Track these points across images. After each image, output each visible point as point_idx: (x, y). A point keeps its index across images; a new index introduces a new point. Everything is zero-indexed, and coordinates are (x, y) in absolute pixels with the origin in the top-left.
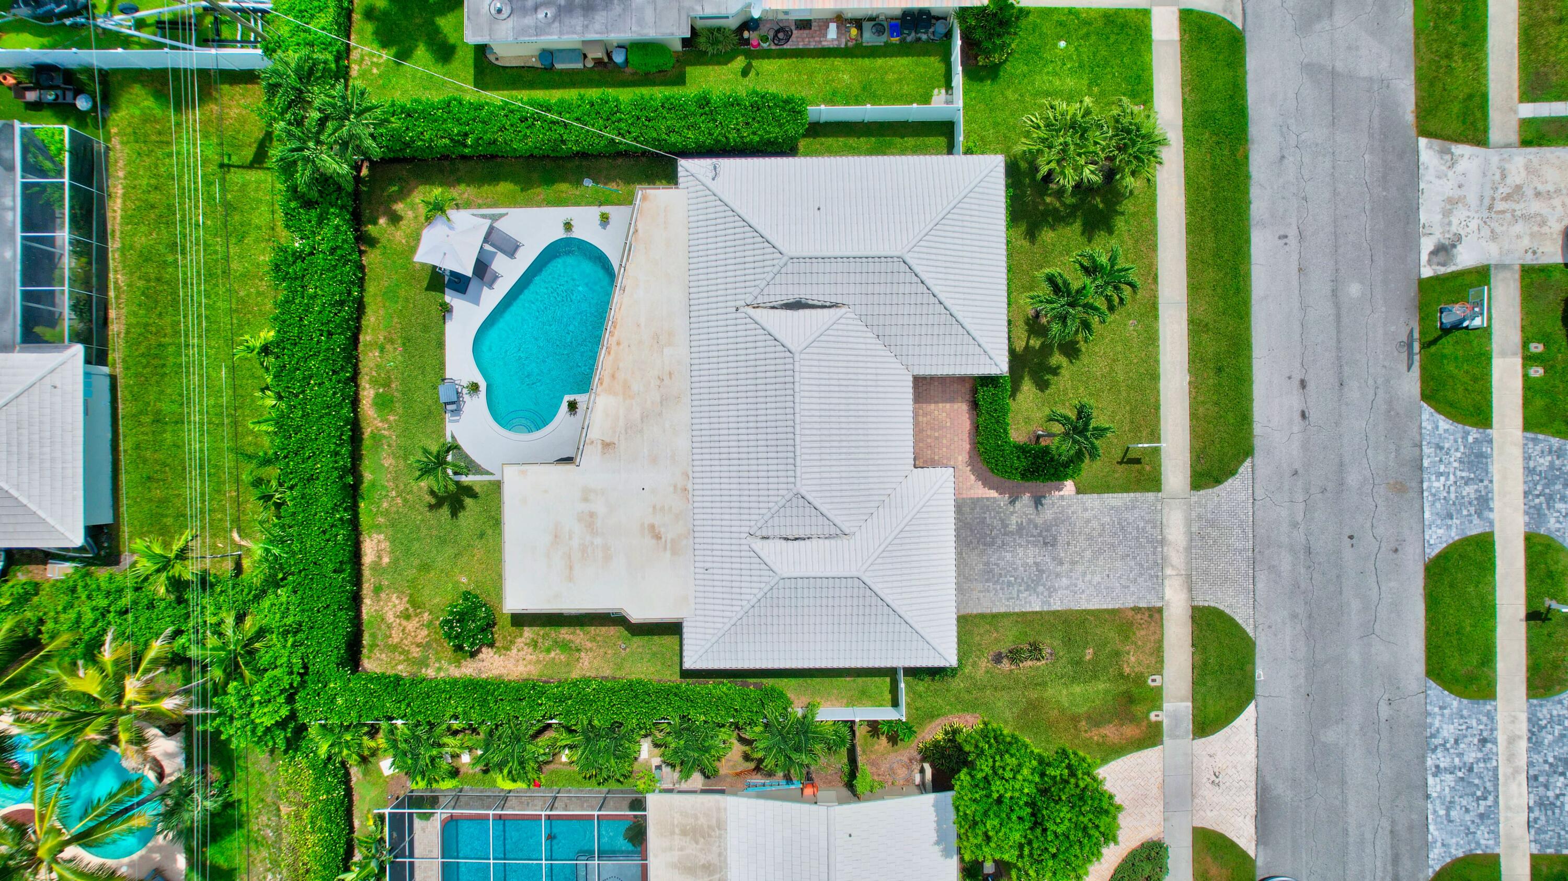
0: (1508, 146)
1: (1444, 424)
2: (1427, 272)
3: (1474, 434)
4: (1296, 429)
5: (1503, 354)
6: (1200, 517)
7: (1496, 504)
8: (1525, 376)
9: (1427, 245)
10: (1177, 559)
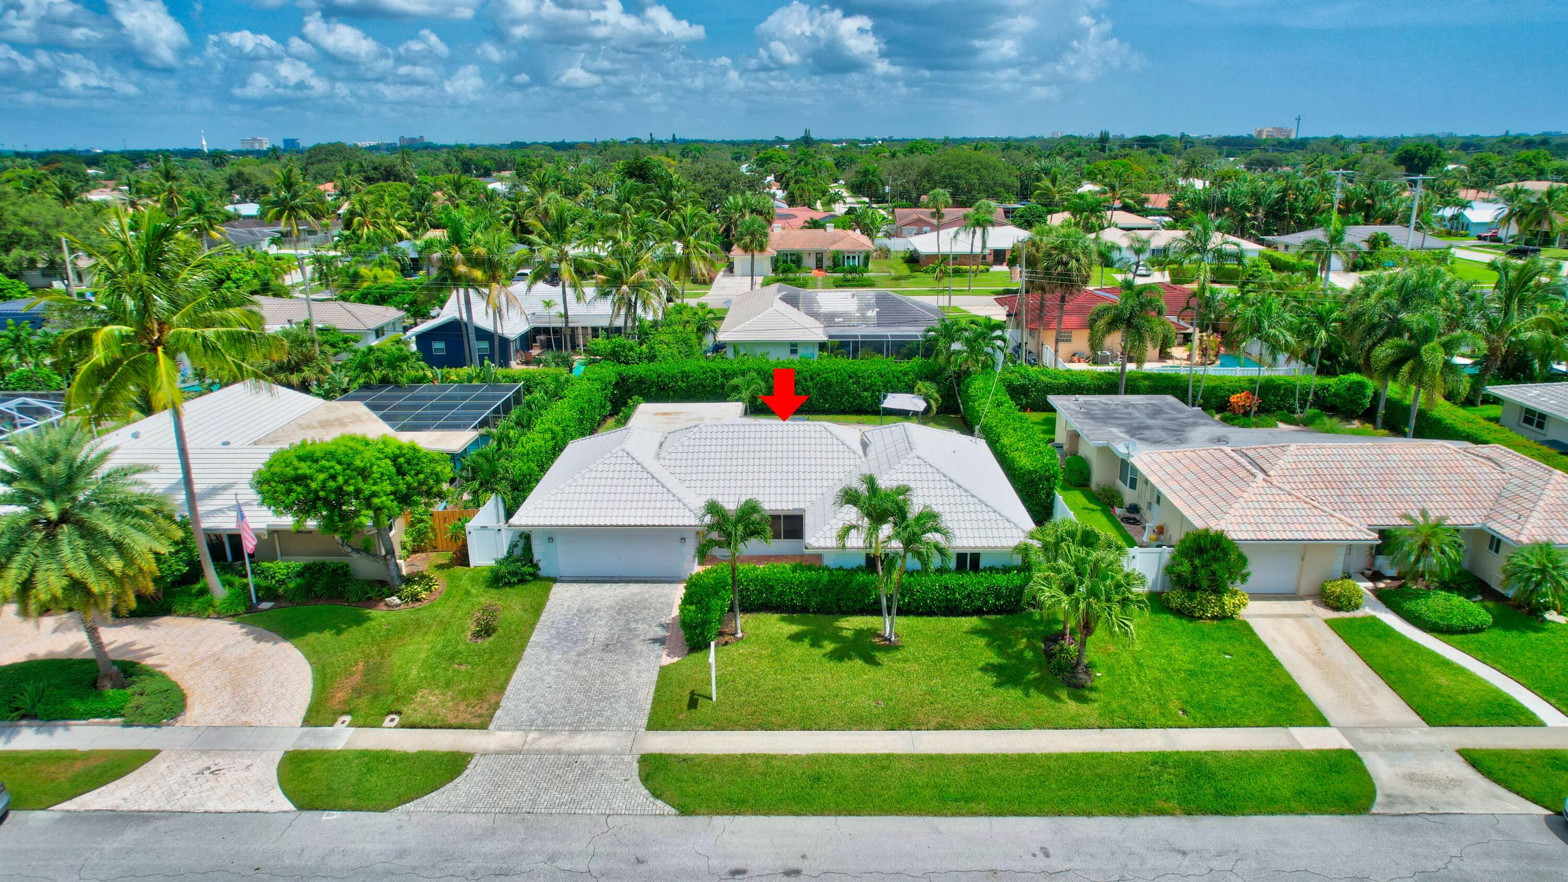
4: (715, 863)
6: (599, 763)
10: (547, 742)
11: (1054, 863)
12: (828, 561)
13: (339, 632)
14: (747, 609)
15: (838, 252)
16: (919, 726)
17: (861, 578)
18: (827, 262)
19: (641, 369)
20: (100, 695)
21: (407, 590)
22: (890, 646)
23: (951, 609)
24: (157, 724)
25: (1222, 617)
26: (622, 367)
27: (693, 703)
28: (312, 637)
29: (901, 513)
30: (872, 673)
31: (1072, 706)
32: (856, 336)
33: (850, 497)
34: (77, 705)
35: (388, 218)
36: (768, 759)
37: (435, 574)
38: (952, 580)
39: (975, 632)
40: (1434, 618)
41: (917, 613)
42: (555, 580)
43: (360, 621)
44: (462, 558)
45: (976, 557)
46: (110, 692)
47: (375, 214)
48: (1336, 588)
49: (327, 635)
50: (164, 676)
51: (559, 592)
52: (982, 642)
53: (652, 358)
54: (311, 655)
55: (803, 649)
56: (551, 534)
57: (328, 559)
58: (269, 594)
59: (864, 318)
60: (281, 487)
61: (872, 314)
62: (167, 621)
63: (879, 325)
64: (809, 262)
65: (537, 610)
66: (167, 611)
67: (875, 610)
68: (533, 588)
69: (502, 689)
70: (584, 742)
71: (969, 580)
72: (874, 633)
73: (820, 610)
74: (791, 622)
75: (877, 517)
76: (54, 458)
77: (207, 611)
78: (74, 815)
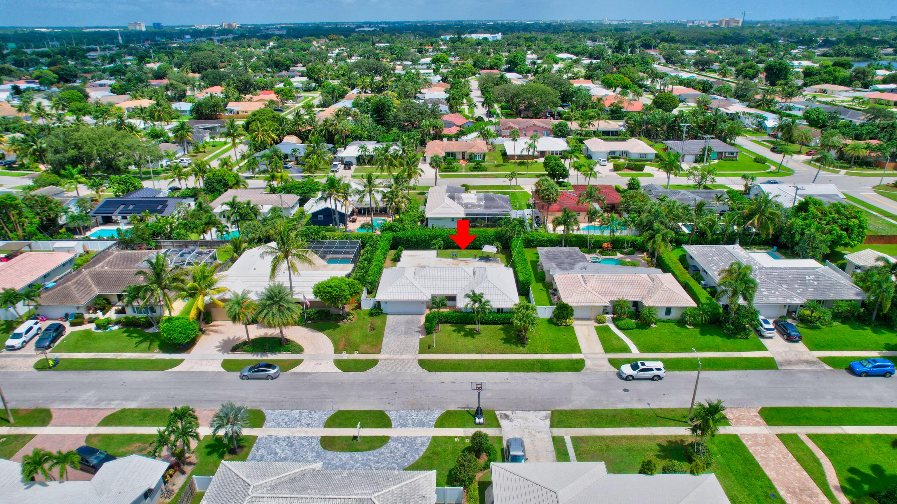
0: (551, 433)
1: (437, 416)
2: (497, 413)
3: (432, 424)
4: (437, 381)
5: (465, 431)
6: (409, 361)
7: (403, 429)
8: (456, 437)
9: (508, 413)
10: (395, 357)
11: (509, 381)
12: (463, 310)
13: (334, 330)
14: (442, 323)
15: (472, 153)
16: (484, 353)
17: (471, 315)
18: (467, 157)
19: (400, 234)
21: (348, 318)
22: (478, 333)
23: (495, 323)
24: (299, 353)
25: (566, 325)
26: (394, 233)
27: (429, 348)
28: (327, 331)
29: (480, 302)
30: (473, 340)
31: (521, 348)
32: (475, 214)
33: (468, 296)
36: (448, 360)
37: (353, 312)
38: (495, 315)
39: (501, 329)
40: (620, 326)
41: (486, 324)
42: (387, 314)
43: (338, 326)
44: (359, 307)
45: (502, 310)
47: (264, 131)
48: (599, 318)
49: (331, 330)
51: (388, 317)
52: (502, 332)
53: (404, 230)
54: (329, 336)
55: (455, 334)
56: (386, 302)
57: (324, 309)
58: (311, 319)
59: (479, 205)
60: (324, 295)
61: (482, 203)
63: (485, 208)
64: (459, 156)
65: (384, 323)
67: (475, 323)
68: (381, 316)
69: (381, 344)
70: (404, 357)
71: (499, 315)
72: (474, 329)
73: (461, 323)
74: (453, 326)
75: (475, 301)
78: (293, 373)
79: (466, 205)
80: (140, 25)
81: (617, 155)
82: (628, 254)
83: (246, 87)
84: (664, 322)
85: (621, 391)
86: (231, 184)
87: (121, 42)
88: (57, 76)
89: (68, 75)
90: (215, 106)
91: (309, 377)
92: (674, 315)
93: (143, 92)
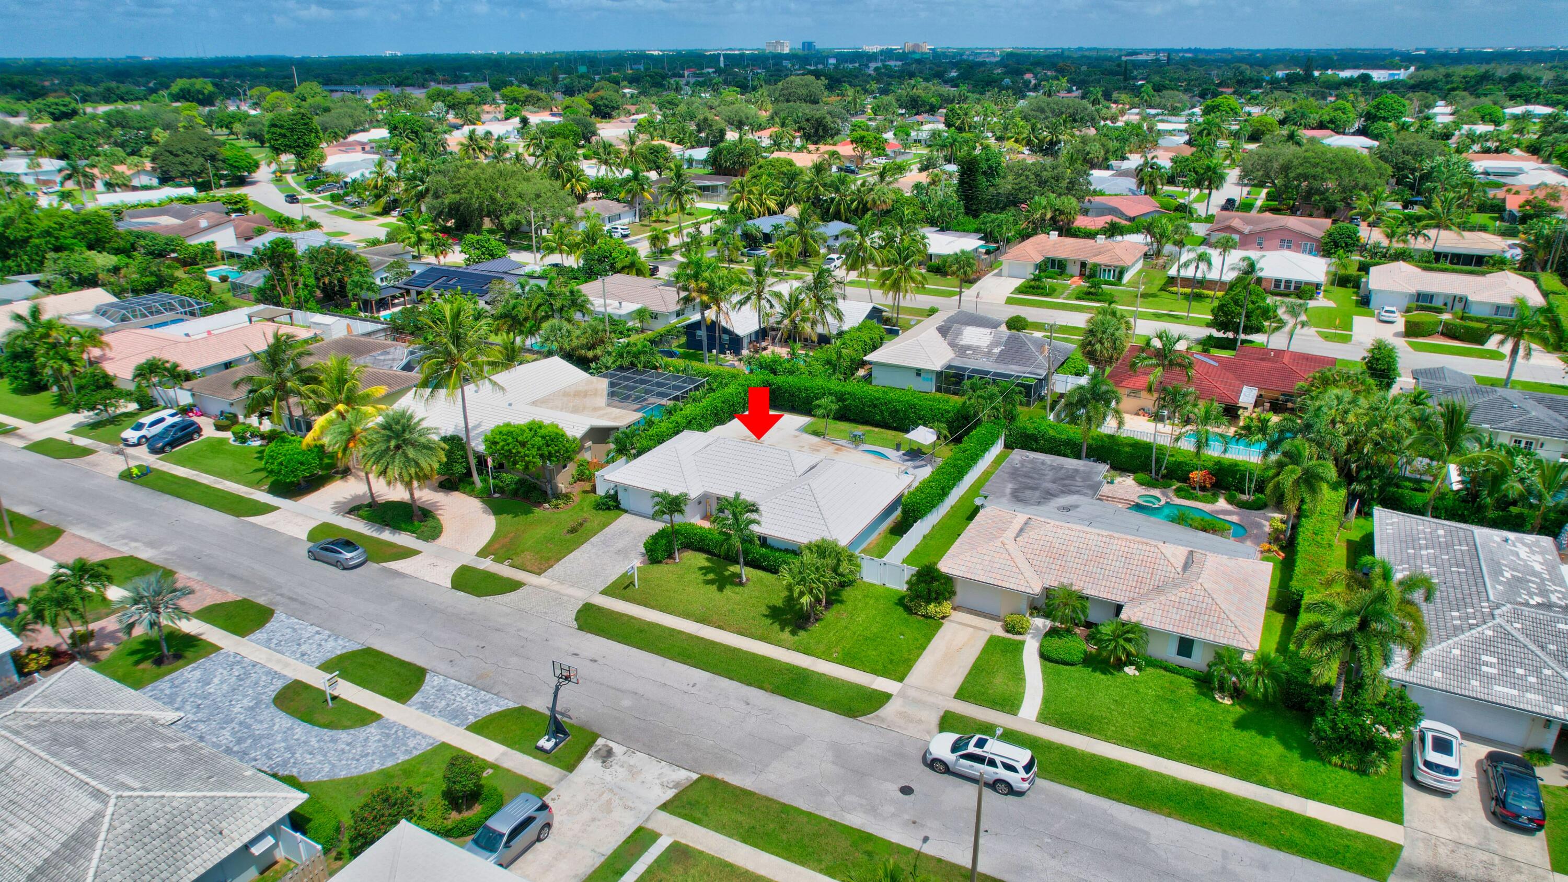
0: (647, 819)
1: (496, 709)
2: (600, 741)
3: (472, 720)
4: (572, 649)
6: (568, 601)
7: (419, 712)
9: (618, 750)
11: (693, 690)
13: (517, 516)
14: (695, 549)
15: (1102, 266)
16: (709, 624)
18: (1088, 271)
20: (412, 523)
21: (554, 502)
22: (739, 584)
24: (426, 540)
25: (927, 616)
27: (627, 587)
28: (505, 516)
30: (715, 595)
31: (786, 636)
32: (966, 369)
34: (403, 526)
35: (761, 195)
36: (632, 618)
37: (577, 495)
42: (626, 511)
43: (527, 512)
44: (593, 490)
46: (416, 523)
47: (750, 192)
48: (1019, 620)
49: (511, 517)
50: (438, 520)
51: (623, 518)
54: (499, 524)
55: (697, 575)
56: (625, 488)
58: (502, 491)
59: (988, 354)
61: (994, 352)
62: (456, 494)
64: (1074, 269)
65: (608, 524)
66: (457, 489)
68: (611, 513)
69: (560, 559)
70: (570, 591)
73: (727, 558)
74: (707, 560)
76: (398, 423)
77: (471, 493)
78: (385, 568)
79: (962, 350)
80: (782, 45)
81: (1438, 303)
82: (1243, 505)
83: (817, 131)
84: (1166, 669)
85: (893, 789)
86: (619, 265)
87: (722, 65)
88: (591, 107)
89: (607, 106)
90: (741, 154)
91: (398, 581)
92: (1198, 660)
93: (664, 131)
